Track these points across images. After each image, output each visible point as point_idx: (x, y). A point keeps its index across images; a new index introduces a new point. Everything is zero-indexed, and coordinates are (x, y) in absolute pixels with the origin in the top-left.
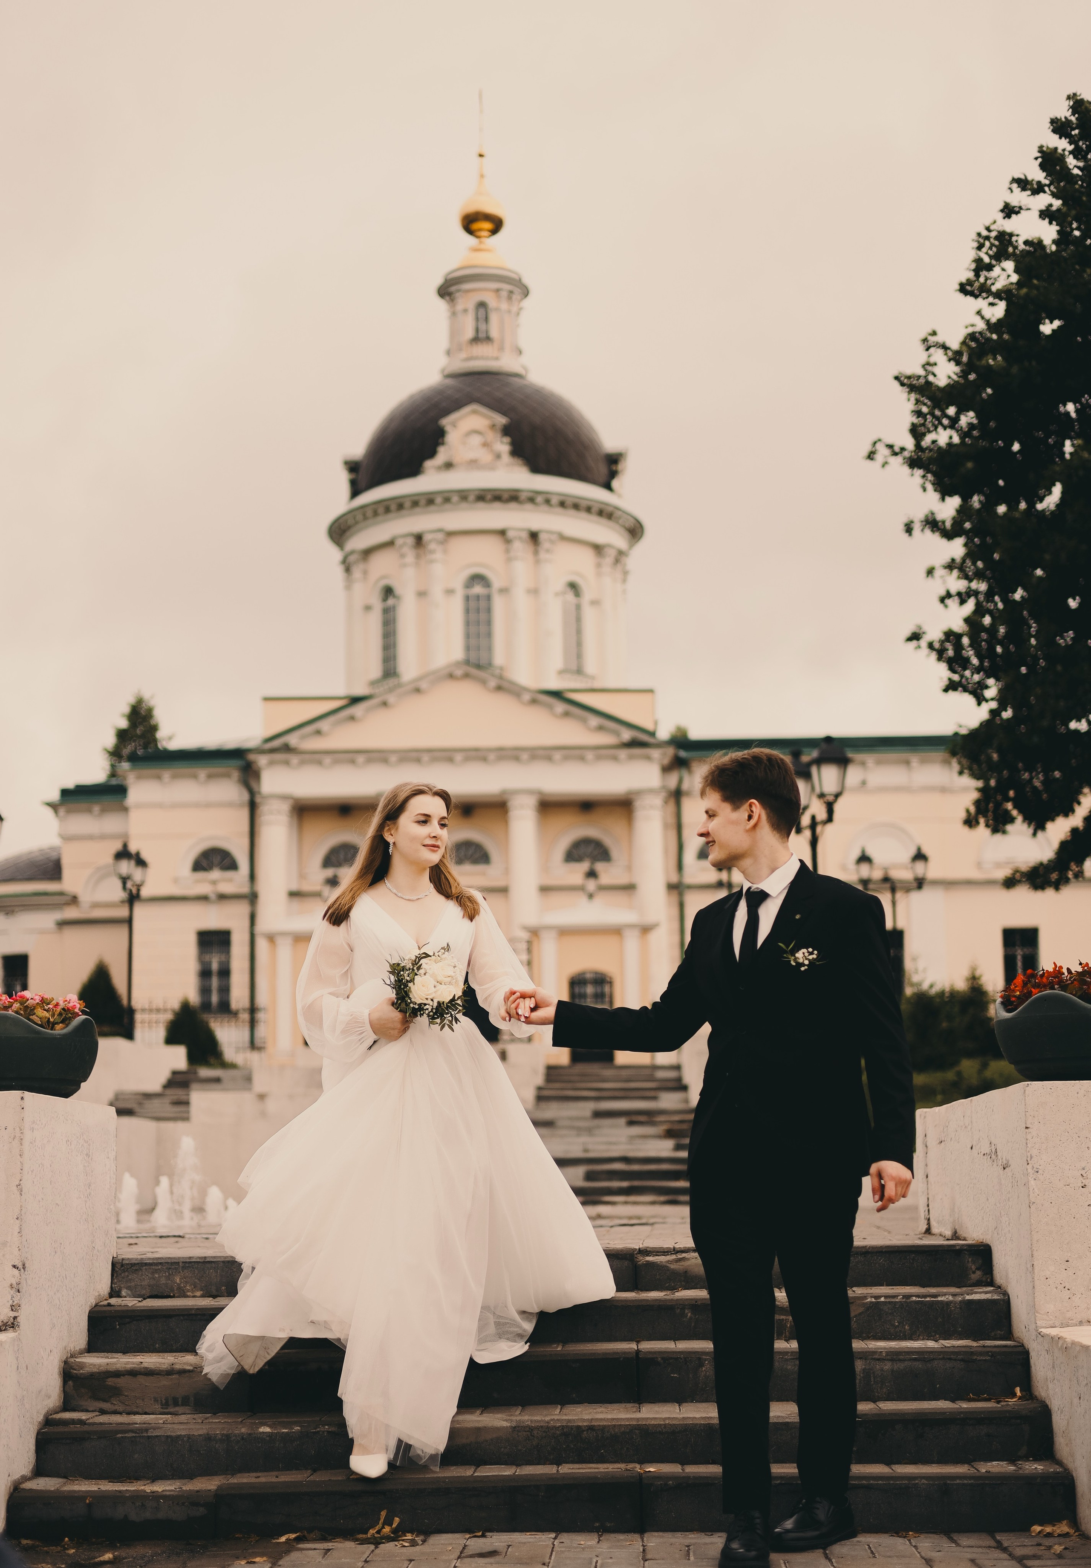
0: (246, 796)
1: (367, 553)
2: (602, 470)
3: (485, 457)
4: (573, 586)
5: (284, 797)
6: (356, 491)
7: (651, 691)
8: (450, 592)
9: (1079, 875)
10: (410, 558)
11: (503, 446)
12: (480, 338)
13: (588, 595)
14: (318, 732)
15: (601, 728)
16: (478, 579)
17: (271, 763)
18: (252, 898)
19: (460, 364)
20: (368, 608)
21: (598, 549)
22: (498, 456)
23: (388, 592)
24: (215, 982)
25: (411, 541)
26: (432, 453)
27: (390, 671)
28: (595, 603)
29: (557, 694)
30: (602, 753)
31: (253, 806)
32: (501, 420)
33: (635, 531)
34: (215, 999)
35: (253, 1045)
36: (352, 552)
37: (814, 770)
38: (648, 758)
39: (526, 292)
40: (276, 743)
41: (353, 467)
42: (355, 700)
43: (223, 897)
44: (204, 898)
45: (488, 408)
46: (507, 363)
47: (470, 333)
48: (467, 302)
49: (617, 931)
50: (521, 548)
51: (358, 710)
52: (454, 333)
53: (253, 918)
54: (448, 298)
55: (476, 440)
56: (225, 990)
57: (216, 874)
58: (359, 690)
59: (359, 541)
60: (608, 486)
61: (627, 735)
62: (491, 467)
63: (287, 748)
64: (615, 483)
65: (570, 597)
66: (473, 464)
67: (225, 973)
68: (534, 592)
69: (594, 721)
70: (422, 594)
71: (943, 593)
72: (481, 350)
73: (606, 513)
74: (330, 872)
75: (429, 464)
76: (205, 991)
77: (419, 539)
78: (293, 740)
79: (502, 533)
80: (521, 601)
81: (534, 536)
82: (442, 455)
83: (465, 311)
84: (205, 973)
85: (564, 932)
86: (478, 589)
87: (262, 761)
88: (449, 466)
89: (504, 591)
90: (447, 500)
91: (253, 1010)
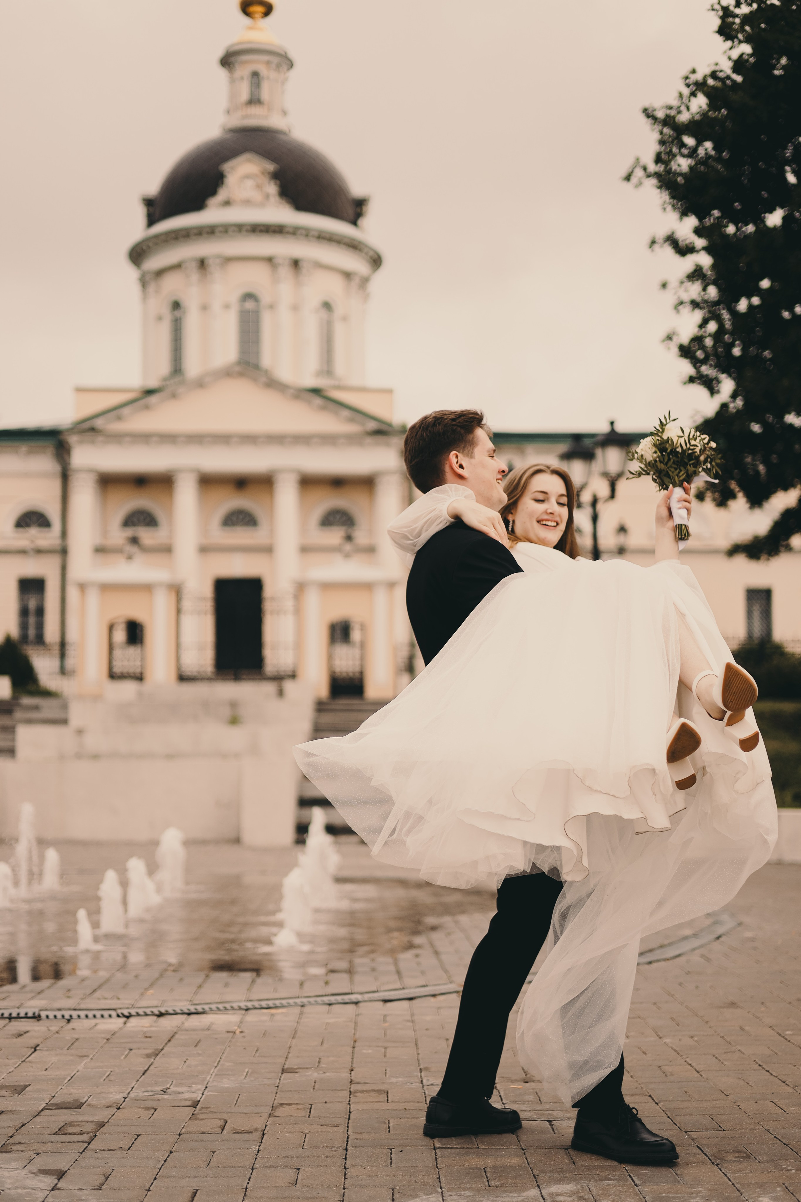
0: (58, 468)
1: (160, 273)
2: (350, 211)
3: (257, 196)
4: (327, 306)
5: (91, 471)
6: (152, 221)
7: (390, 391)
8: (227, 307)
9: (789, 549)
10: (195, 276)
11: (272, 189)
12: (254, 101)
13: (339, 310)
14: (119, 418)
15: (351, 420)
16: (249, 296)
17: (81, 442)
18: (64, 552)
19: (237, 121)
20: (160, 318)
21: (348, 275)
22: (267, 197)
23: (176, 305)
24: (32, 620)
25: (194, 265)
26: (213, 192)
27: (177, 369)
28: (345, 319)
29: (316, 391)
30: (352, 440)
31: (65, 477)
32: (271, 167)
33: (376, 261)
34: (32, 632)
35: (63, 671)
36: (148, 272)
37: (599, 452)
38: (388, 445)
39: (291, 65)
40: (86, 425)
41: (149, 203)
42: (149, 392)
43: (39, 551)
44: (23, 552)
45: (260, 156)
46: (275, 121)
47: (245, 96)
48: (243, 71)
49: (368, 587)
50: (285, 272)
51: (153, 399)
52: (233, 95)
53: (64, 569)
54: (227, 66)
55: (250, 183)
56: (40, 626)
57: (33, 531)
58: (153, 383)
59: (154, 263)
60: (354, 223)
61: (372, 425)
62: (261, 205)
63: (93, 429)
64: (360, 222)
65: (324, 314)
66: (247, 203)
67: (40, 612)
68: (295, 308)
69: (346, 413)
70: (205, 308)
71: (676, 302)
72: (255, 110)
73: (354, 246)
74: (130, 532)
75: (213, 202)
76: (24, 626)
77: (202, 263)
78: (99, 423)
79: (270, 260)
80: (284, 314)
81: (296, 263)
82: (222, 194)
83: (242, 78)
84: (24, 612)
85: (327, 587)
86: (250, 305)
87: (73, 440)
88: (227, 203)
89: (271, 307)
90: (226, 231)
91: (63, 645)
